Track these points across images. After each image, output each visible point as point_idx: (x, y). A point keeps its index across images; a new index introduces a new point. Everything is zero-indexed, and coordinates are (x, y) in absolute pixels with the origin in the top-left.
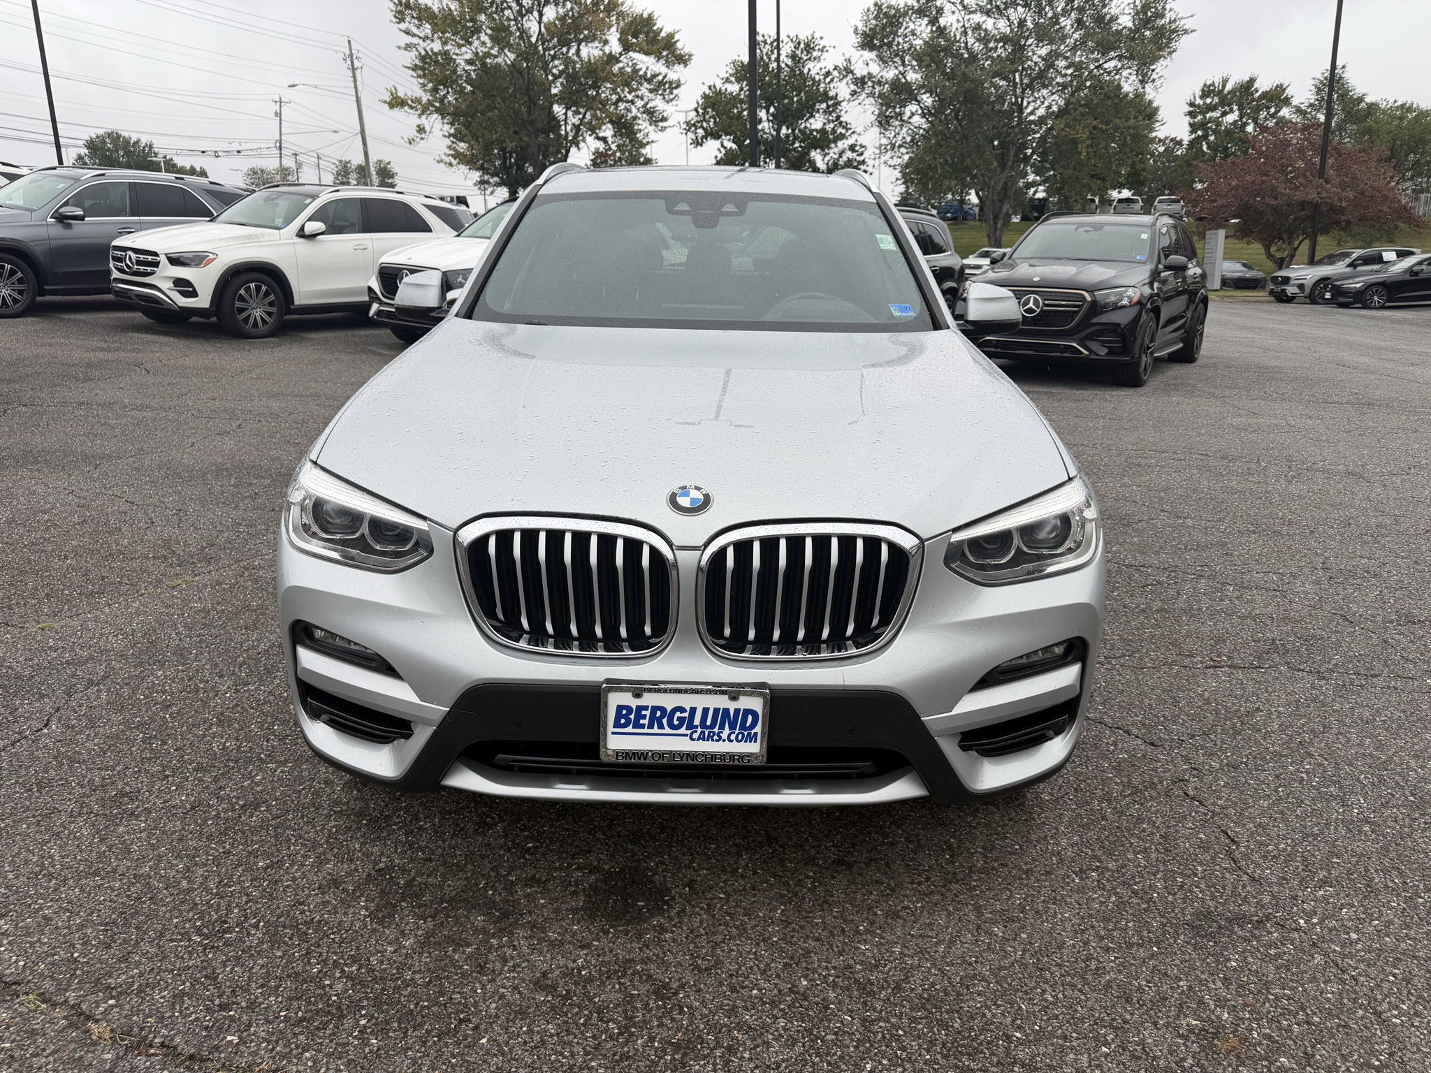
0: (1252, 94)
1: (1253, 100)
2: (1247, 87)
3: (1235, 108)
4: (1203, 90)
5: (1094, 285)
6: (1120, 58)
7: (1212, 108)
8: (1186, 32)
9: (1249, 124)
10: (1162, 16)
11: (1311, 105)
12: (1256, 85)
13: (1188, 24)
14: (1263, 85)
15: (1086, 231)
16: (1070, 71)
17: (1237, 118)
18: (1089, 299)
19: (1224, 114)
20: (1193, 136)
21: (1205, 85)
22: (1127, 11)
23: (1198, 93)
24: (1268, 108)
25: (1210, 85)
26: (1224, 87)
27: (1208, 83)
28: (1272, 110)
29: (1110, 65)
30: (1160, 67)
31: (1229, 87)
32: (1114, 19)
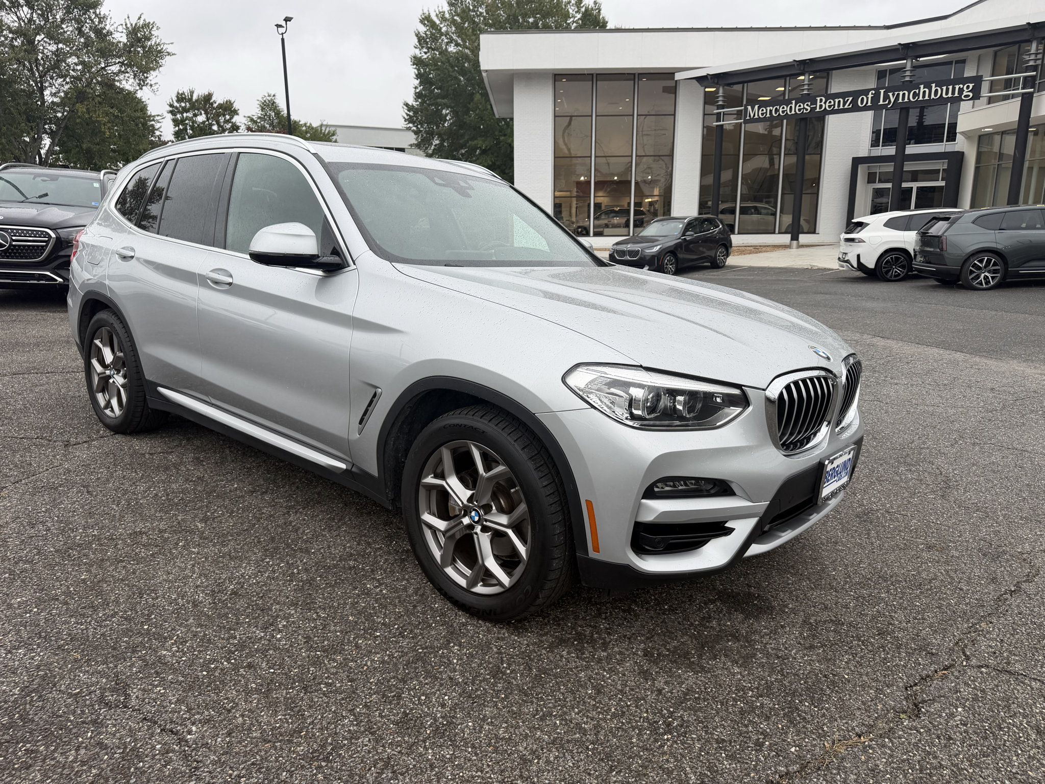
0: (212, 104)
1: (214, 109)
2: (208, 98)
3: (203, 112)
4: (177, 97)
5: (56, 224)
6: (122, 63)
7: (186, 110)
8: (169, 54)
9: (214, 125)
10: (149, 39)
11: (259, 118)
12: (213, 99)
13: (170, 49)
14: (219, 99)
15: (43, 181)
16: (79, 67)
17: (205, 119)
18: (53, 235)
19: (195, 115)
20: (177, 128)
21: (178, 93)
22: (120, 29)
23: (175, 99)
24: (224, 115)
25: (182, 94)
26: (192, 96)
27: (180, 92)
28: (228, 117)
29: (115, 68)
30: (153, 76)
31: (195, 97)
32: (110, 33)
